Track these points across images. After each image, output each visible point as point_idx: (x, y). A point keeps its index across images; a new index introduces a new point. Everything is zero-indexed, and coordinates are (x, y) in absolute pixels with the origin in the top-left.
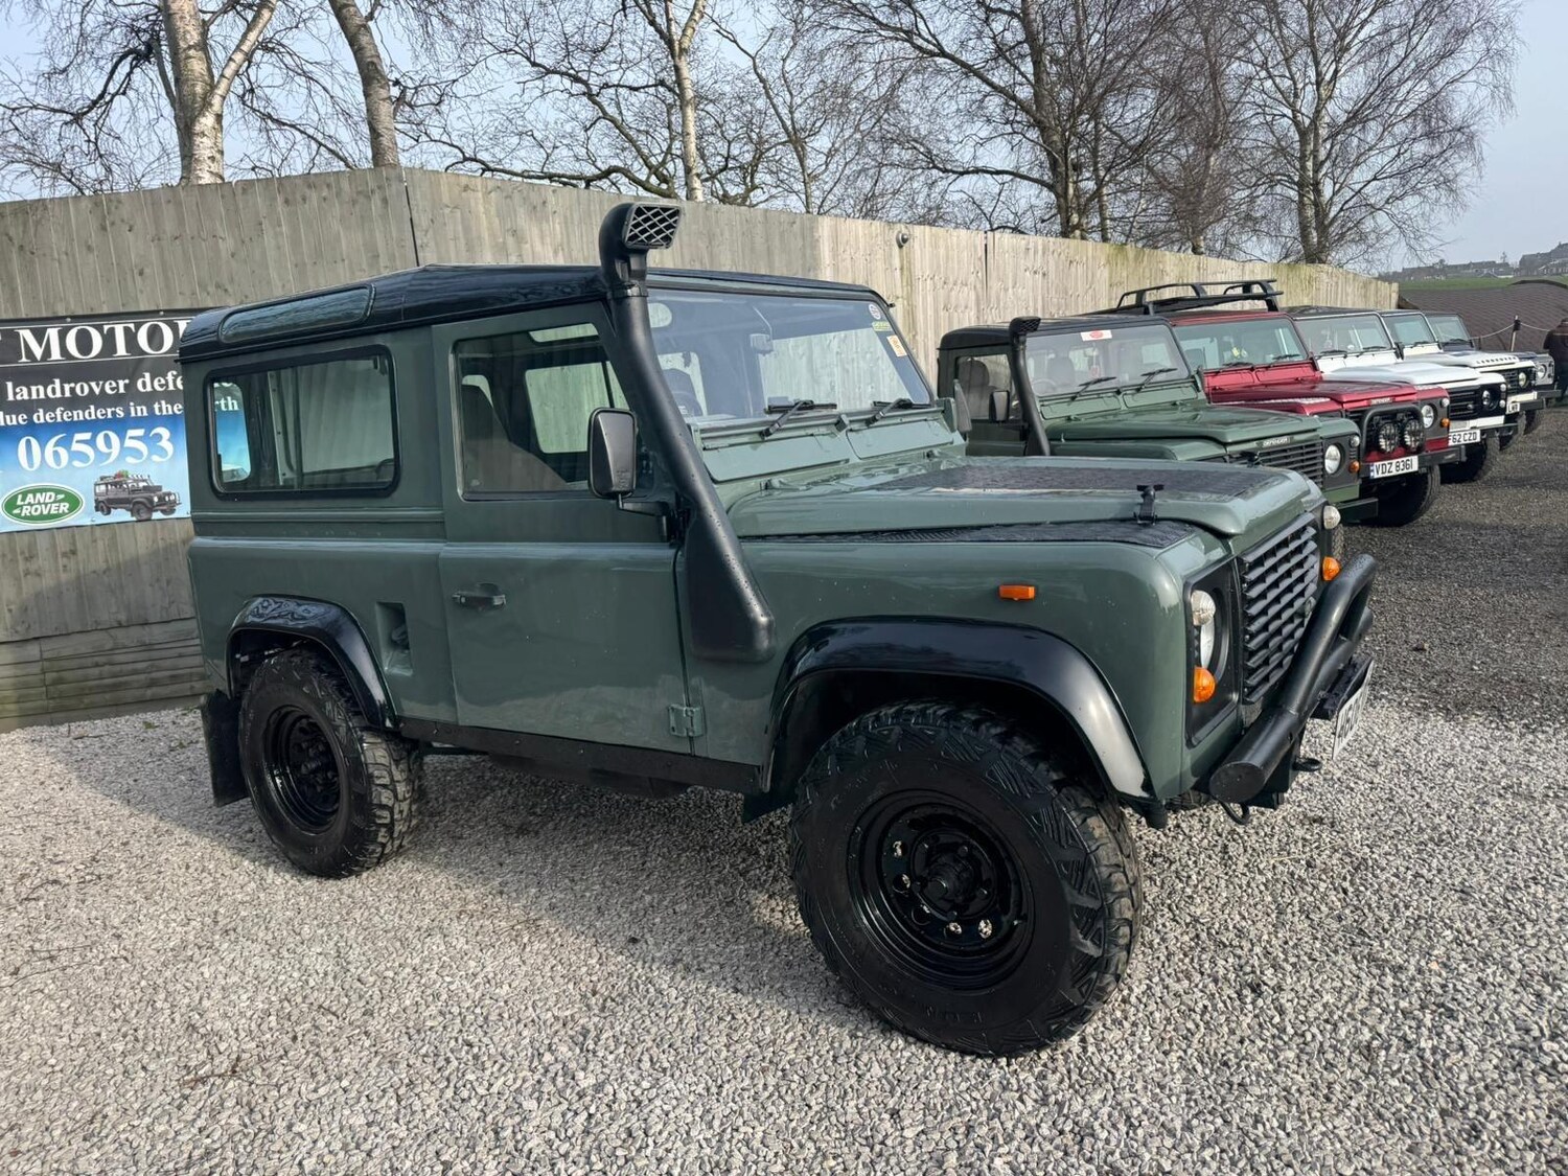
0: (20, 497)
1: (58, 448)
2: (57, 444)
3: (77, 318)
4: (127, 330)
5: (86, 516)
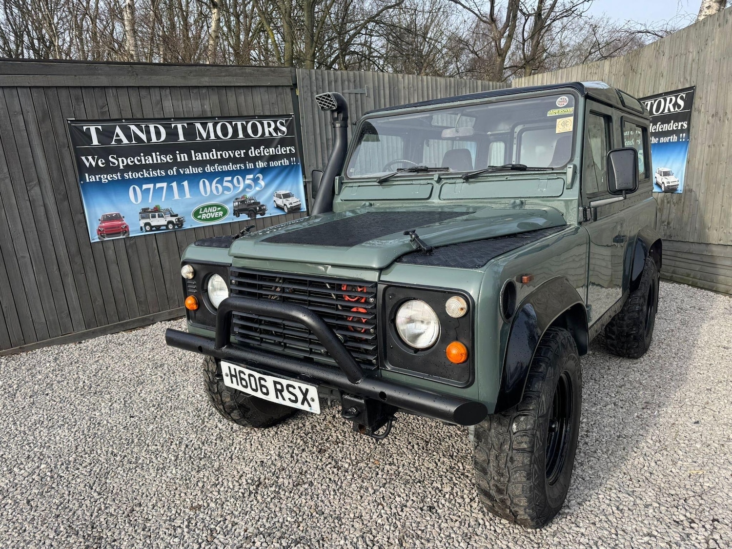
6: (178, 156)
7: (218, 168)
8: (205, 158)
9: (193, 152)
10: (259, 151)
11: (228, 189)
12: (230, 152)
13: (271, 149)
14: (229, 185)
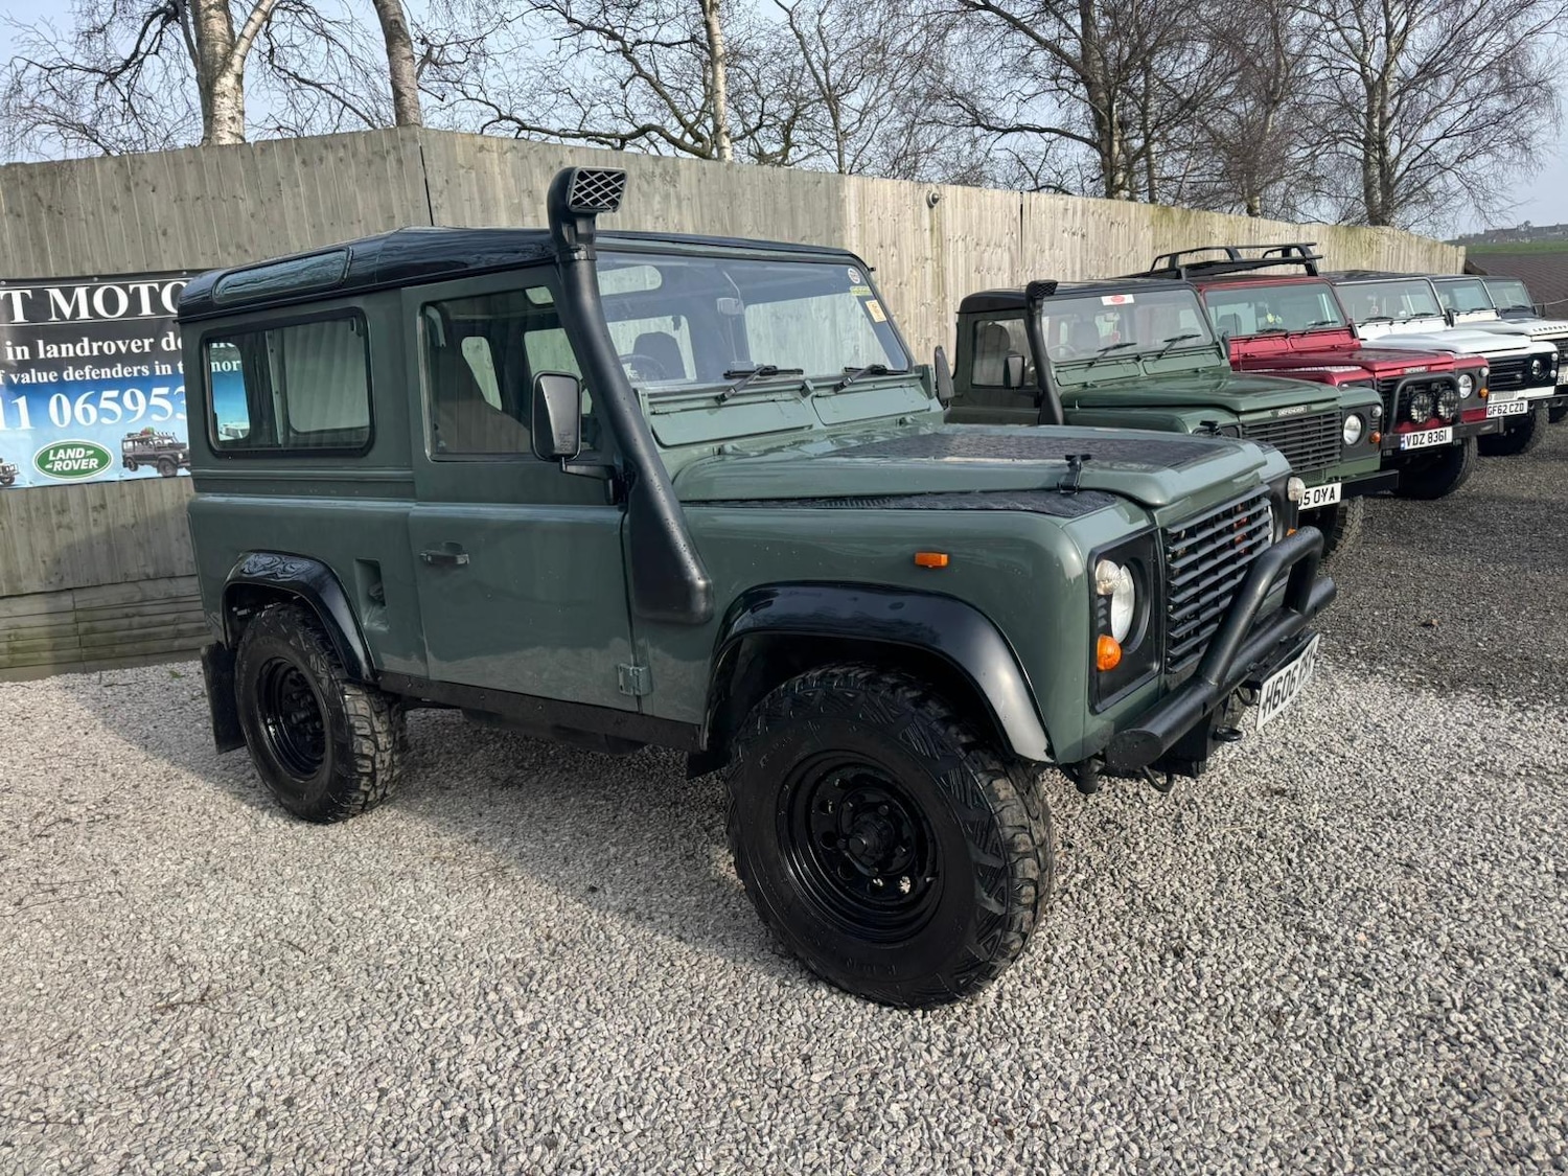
0: (52, 452)
2: (86, 401)
3: (104, 278)
4: (151, 289)
5: (114, 472)
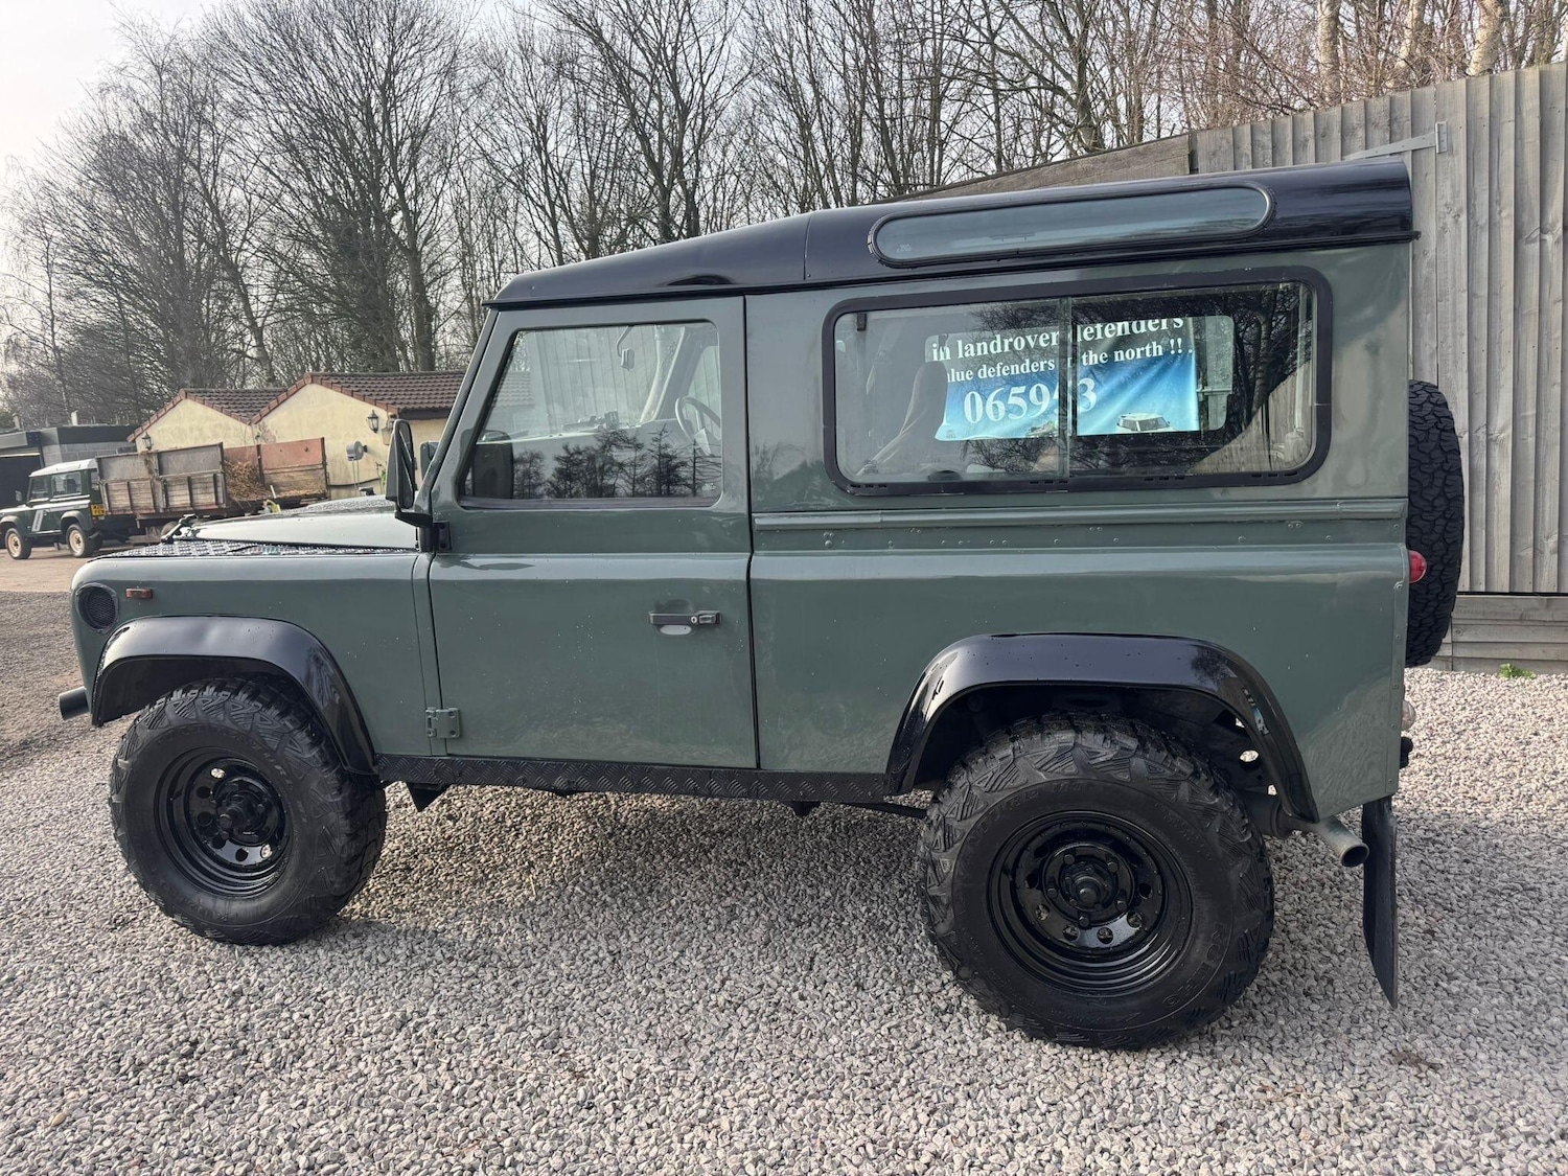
1: (997, 402)
6: (935, 351)
7: (1001, 370)
8: (979, 353)
9: (960, 342)
10: (1092, 331)
11: (1019, 410)
12: (1029, 338)
13: (1120, 324)
14: (1021, 402)
